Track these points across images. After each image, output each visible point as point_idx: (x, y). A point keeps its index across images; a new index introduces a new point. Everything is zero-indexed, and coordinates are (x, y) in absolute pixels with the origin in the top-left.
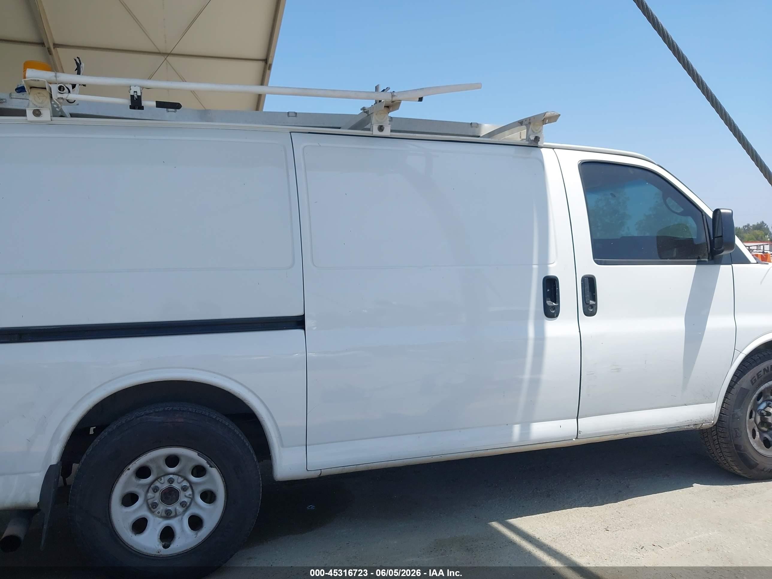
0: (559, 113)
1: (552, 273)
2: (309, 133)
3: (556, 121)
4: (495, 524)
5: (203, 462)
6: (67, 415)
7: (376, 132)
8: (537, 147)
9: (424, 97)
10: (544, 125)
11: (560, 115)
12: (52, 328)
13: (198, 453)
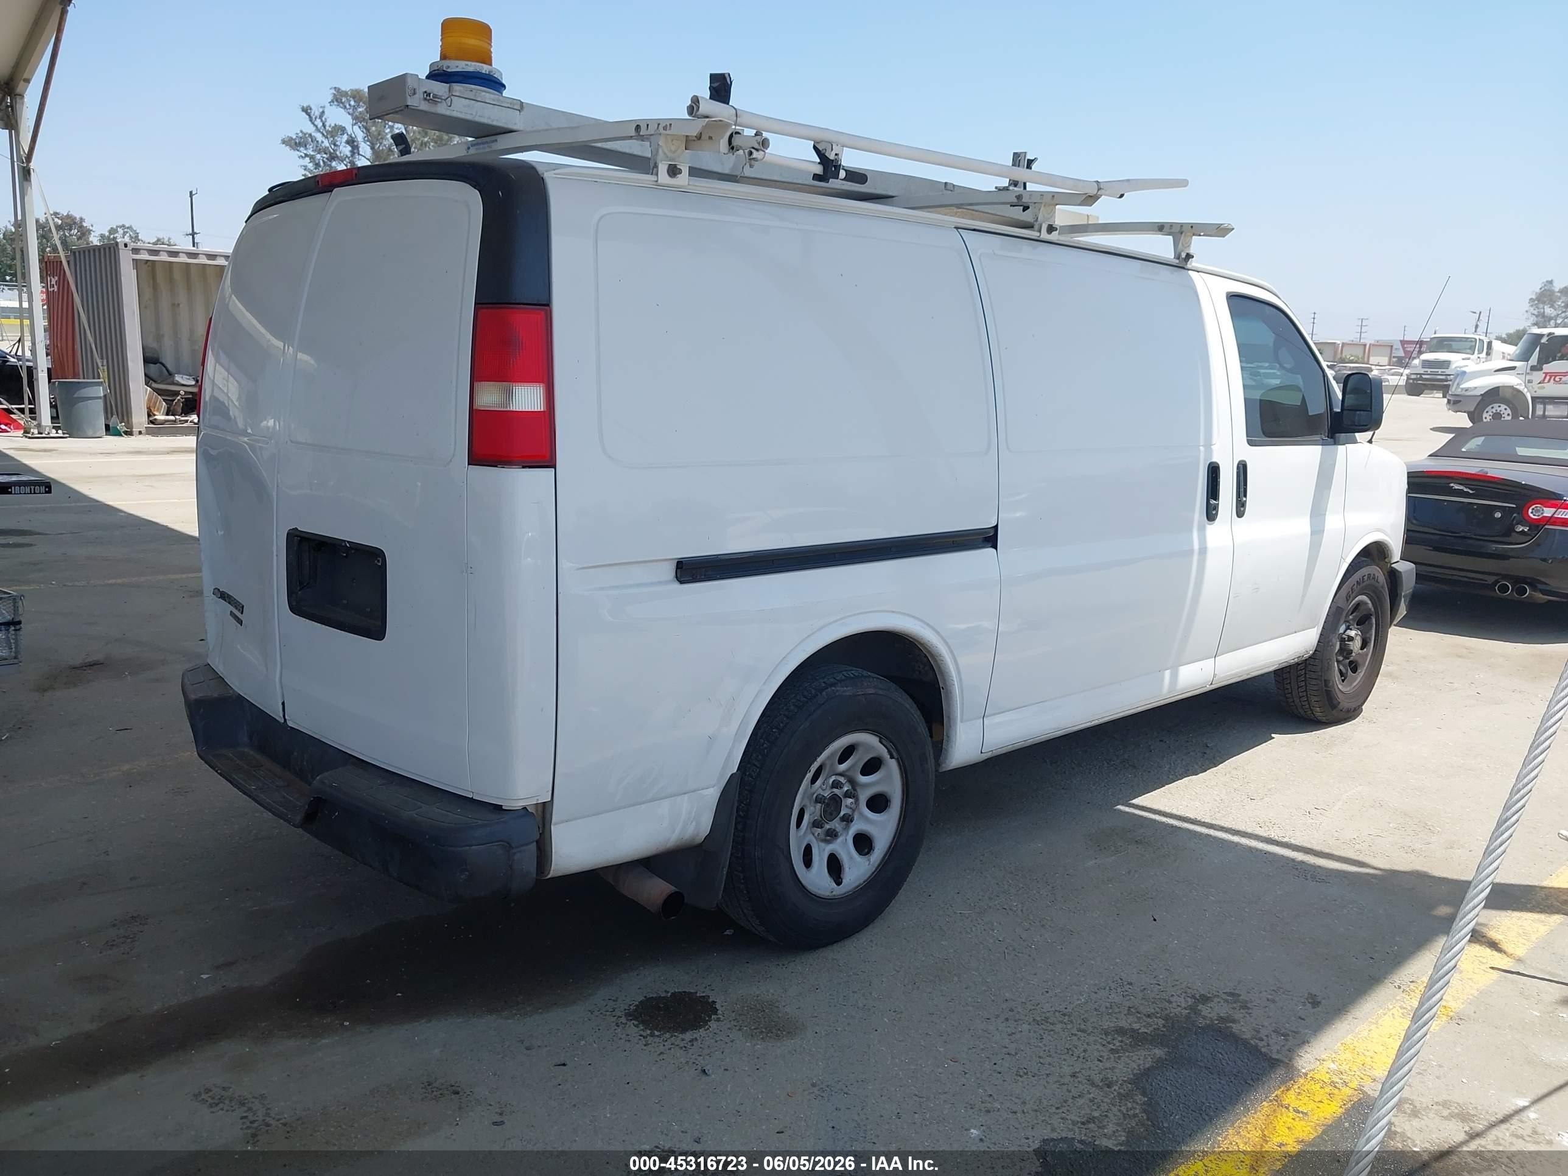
0: (1234, 227)
1: (1214, 460)
2: (974, 230)
3: (1224, 237)
4: (1120, 807)
5: (883, 751)
6: (760, 692)
7: (1044, 235)
8: (1183, 268)
9: (1126, 194)
10: (1194, 237)
11: (1233, 229)
12: (748, 555)
13: (880, 738)
